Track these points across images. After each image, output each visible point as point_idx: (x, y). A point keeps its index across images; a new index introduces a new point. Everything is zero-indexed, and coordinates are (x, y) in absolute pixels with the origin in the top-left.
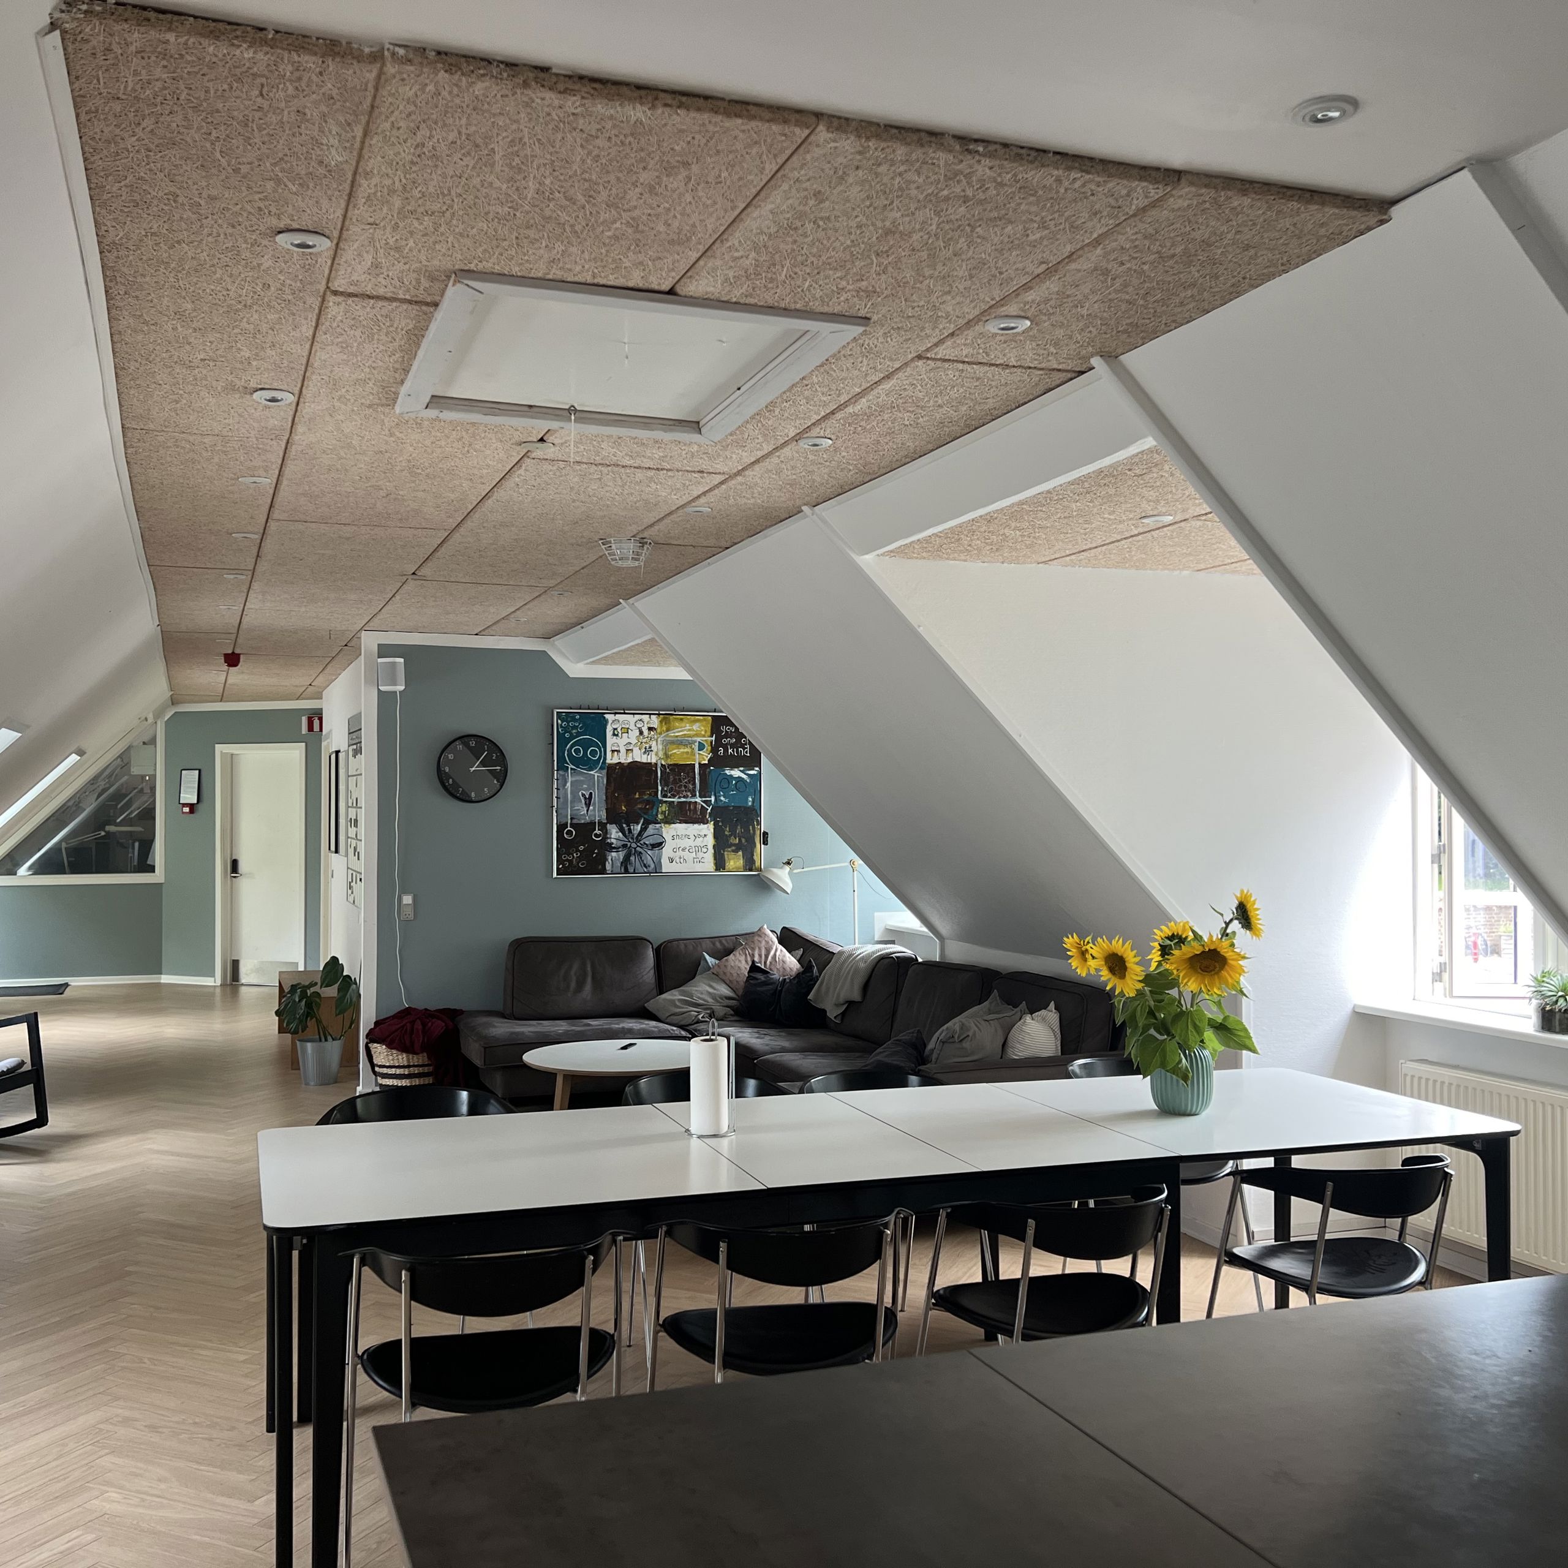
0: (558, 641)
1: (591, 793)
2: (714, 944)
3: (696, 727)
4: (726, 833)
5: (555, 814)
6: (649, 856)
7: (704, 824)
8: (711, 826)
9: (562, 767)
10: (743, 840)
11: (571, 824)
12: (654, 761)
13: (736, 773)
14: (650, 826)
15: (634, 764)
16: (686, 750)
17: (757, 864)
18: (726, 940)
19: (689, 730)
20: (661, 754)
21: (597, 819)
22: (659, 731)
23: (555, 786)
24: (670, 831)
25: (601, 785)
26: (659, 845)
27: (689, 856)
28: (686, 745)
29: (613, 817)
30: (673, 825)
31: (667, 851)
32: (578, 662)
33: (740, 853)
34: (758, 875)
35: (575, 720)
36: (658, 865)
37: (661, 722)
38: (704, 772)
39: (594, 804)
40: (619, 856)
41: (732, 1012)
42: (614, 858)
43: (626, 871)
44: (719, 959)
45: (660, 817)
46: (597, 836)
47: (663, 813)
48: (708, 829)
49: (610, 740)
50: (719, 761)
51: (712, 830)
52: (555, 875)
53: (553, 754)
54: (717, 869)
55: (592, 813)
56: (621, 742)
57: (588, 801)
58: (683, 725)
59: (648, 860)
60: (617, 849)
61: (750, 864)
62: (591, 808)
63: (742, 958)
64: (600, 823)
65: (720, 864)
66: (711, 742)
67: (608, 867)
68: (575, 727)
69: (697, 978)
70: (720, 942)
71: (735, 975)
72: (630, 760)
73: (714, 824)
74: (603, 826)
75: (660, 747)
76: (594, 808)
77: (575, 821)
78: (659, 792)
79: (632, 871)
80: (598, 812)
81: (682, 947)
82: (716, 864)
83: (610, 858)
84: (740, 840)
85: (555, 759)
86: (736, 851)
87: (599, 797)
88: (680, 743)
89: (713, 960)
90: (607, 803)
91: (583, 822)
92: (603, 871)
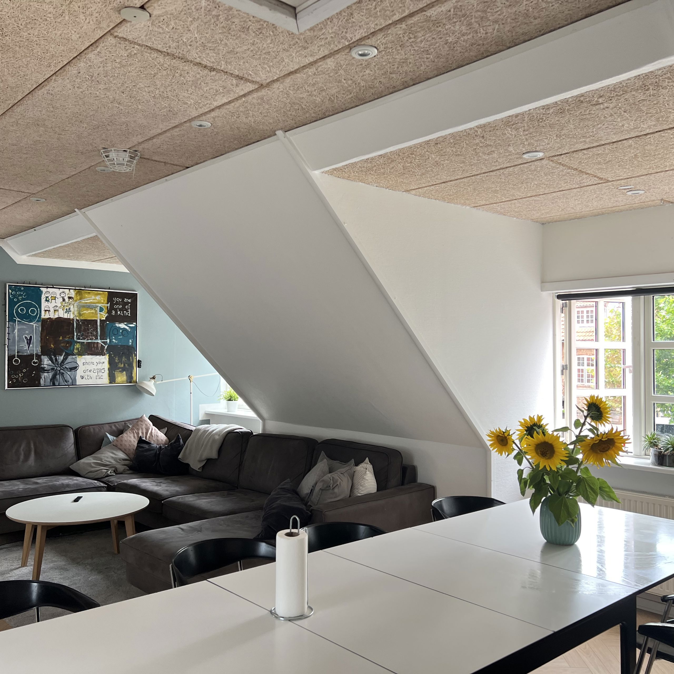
0: (9, 241)
1: (31, 337)
2: (111, 427)
3: (98, 298)
4: (116, 361)
5: (7, 349)
6: (68, 375)
7: (103, 355)
8: (107, 357)
9: (12, 319)
10: (126, 365)
11: (17, 355)
12: (72, 317)
13: (122, 326)
14: (69, 357)
15: (59, 318)
16: (92, 311)
17: (134, 379)
18: (118, 425)
19: (94, 299)
20: (76, 313)
21: (35, 352)
22: (75, 299)
23: (7, 331)
24: (82, 360)
25: (37, 331)
26: (75, 368)
27: (94, 375)
28: (92, 309)
29: (45, 351)
30: (83, 356)
31: (79, 372)
32: (23, 254)
33: (125, 373)
34: (135, 385)
35: (21, 291)
36: (74, 380)
37: (76, 294)
38: (103, 324)
39: (33, 344)
40: (49, 375)
41: (128, 468)
42: (46, 377)
43: (54, 384)
44: (117, 437)
45: (76, 351)
46: (34, 363)
47: (78, 349)
48: (105, 359)
49: (44, 304)
50: (112, 318)
51: (108, 359)
52: (6, 388)
53: (5, 311)
54: (110, 383)
55: (32, 349)
56: (51, 305)
57: (29, 341)
58: (90, 296)
59: (68, 378)
60: (48, 371)
61: (130, 379)
62: (31, 345)
63: (132, 435)
64: (37, 355)
65: (112, 379)
66: (108, 307)
67: (42, 382)
68: (21, 295)
69: (103, 449)
70: (115, 426)
71: (128, 445)
72: (56, 316)
73: (109, 356)
74: (38, 357)
75: (76, 309)
76: (33, 347)
77: (20, 354)
78: (75, 336)
79: (57, 384)
80: (36, 348)
81: (92, 430)
82: (110, 379)
83: (43, 377)
84: (124, 365)
85: (7, 314)
86: (122, 372)
87: (36, 339)
88: (89, 307)
89: (112, 437)
90: (41, 343)
91: (25, 354)
92: (39, 385)
